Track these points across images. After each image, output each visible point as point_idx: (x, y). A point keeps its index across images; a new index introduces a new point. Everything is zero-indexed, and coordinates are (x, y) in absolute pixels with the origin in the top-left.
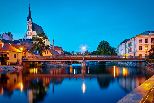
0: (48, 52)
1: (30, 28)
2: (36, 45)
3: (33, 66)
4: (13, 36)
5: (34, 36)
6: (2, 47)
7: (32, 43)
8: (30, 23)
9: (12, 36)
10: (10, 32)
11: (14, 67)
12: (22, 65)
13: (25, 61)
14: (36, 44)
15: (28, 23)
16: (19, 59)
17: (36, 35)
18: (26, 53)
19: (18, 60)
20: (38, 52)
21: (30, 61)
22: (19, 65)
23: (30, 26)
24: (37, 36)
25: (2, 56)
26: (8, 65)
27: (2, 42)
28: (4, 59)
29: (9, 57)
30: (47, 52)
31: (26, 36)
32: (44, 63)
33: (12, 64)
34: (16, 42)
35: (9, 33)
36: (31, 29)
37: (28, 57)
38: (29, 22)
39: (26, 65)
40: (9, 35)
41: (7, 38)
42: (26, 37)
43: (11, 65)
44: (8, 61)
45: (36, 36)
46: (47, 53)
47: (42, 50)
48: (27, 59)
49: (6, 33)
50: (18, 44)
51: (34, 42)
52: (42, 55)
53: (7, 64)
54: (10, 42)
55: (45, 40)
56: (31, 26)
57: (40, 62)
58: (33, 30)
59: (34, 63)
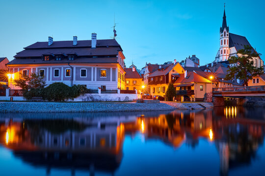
0: (260, 79)
1: (225, 44)
2: (236, 69)
3: (230, 104)
4: (199, 60)
5: (232, 56)
6: (185, 77)
7: (229, 66)
8: (225, 36)
9: (198, 60)
10: (195, 55)
11: (200, 105)
12: (212, 102)
13: (216, 95)
14: (235, 67)
15: (222, 36)
16: (207, 92)
17: (236, 52)
18: (218, 83)
19: (206, 94)
20: (238, 81)
21: (225, 95)
22: (208, 102)
23: (225, 40)
24: (237, 53)
25: (185, 89)
26: (193, 101)
27: (185, 70)
28: (187, 93)
29: (193, 91)
30: (258, 80)
31: (219, 57)
32: (250, 99)
33: (198, 100)
34: (204, 68)
35: (194, 56)
36: (227, 45)
37: (221, 90)
38: (223, 34)
39: (218, 102)
40: (193, 60)
41: (191, 64)
42: (217, 59)
43: (196, 101)
44: (192, 96)
45: (235, 55)
46: (258, 82)
47: (248, 76)
48: (221, 93)
49: (189, 58)
50: (206, 71)
51: (232, 65)
52: (247, 85)
53: (191, 100)
54: (195, 69)
55: (254, 58)
56: (227, 39)
57: (242, 98)
58: (230, 46)
59: (231, 99)
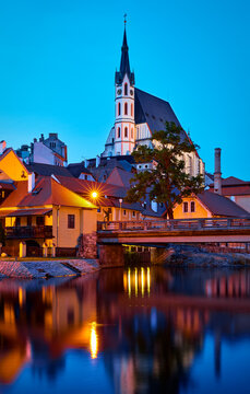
0: (197, 202)
1: (126, 113)
2: (148, 177)
3: (137, 262)
4: (65, 147)
5: (141, 144)
6: (30, 189)
7: (134, 169)
8: (126, 94)
9: (63, 147)
10: (56, 135)
11: (68, 265)
12: (97, 257)
13: (105, 240)
14: (147, 172)
15: (120, 92)
16: (85, 232)
17: (150, 136)
18: (110, 211)
19: (82, 238)
20: (154, 206)
21: (125, 240)
22: (87, 258)
23: (126, 105)
24: (151, 139)
25: (29, 222)
26: (49, 255)
27: (30, 171)
28: (33, 233)
29: (50, 229)
30: (193, 204)
31: (113, 144)
32: (178, 249)
33: (62, 253)
34: (77, 169)
35: (53, 136)
36: (131, 116)
37: (117, 227)
38: (123, 88)
39: (110, 256)
40: (52, 146)
41: (45, 158)
42: (109, 149)
43: (57, 255)
44: (49, 241)
45: (147, 143)
46: (193, 210)
47: (174, 195)
48: (116, 236)
49: (42, 139)
50: (82, 177)
51: (141, 167)
52: (171, 217)
53: (45, 252)
54: (56, 170)
55: (186, 154)
56: (131, 102)
57: (162, 247)
58: (138, 120)
59: (140, 249)
